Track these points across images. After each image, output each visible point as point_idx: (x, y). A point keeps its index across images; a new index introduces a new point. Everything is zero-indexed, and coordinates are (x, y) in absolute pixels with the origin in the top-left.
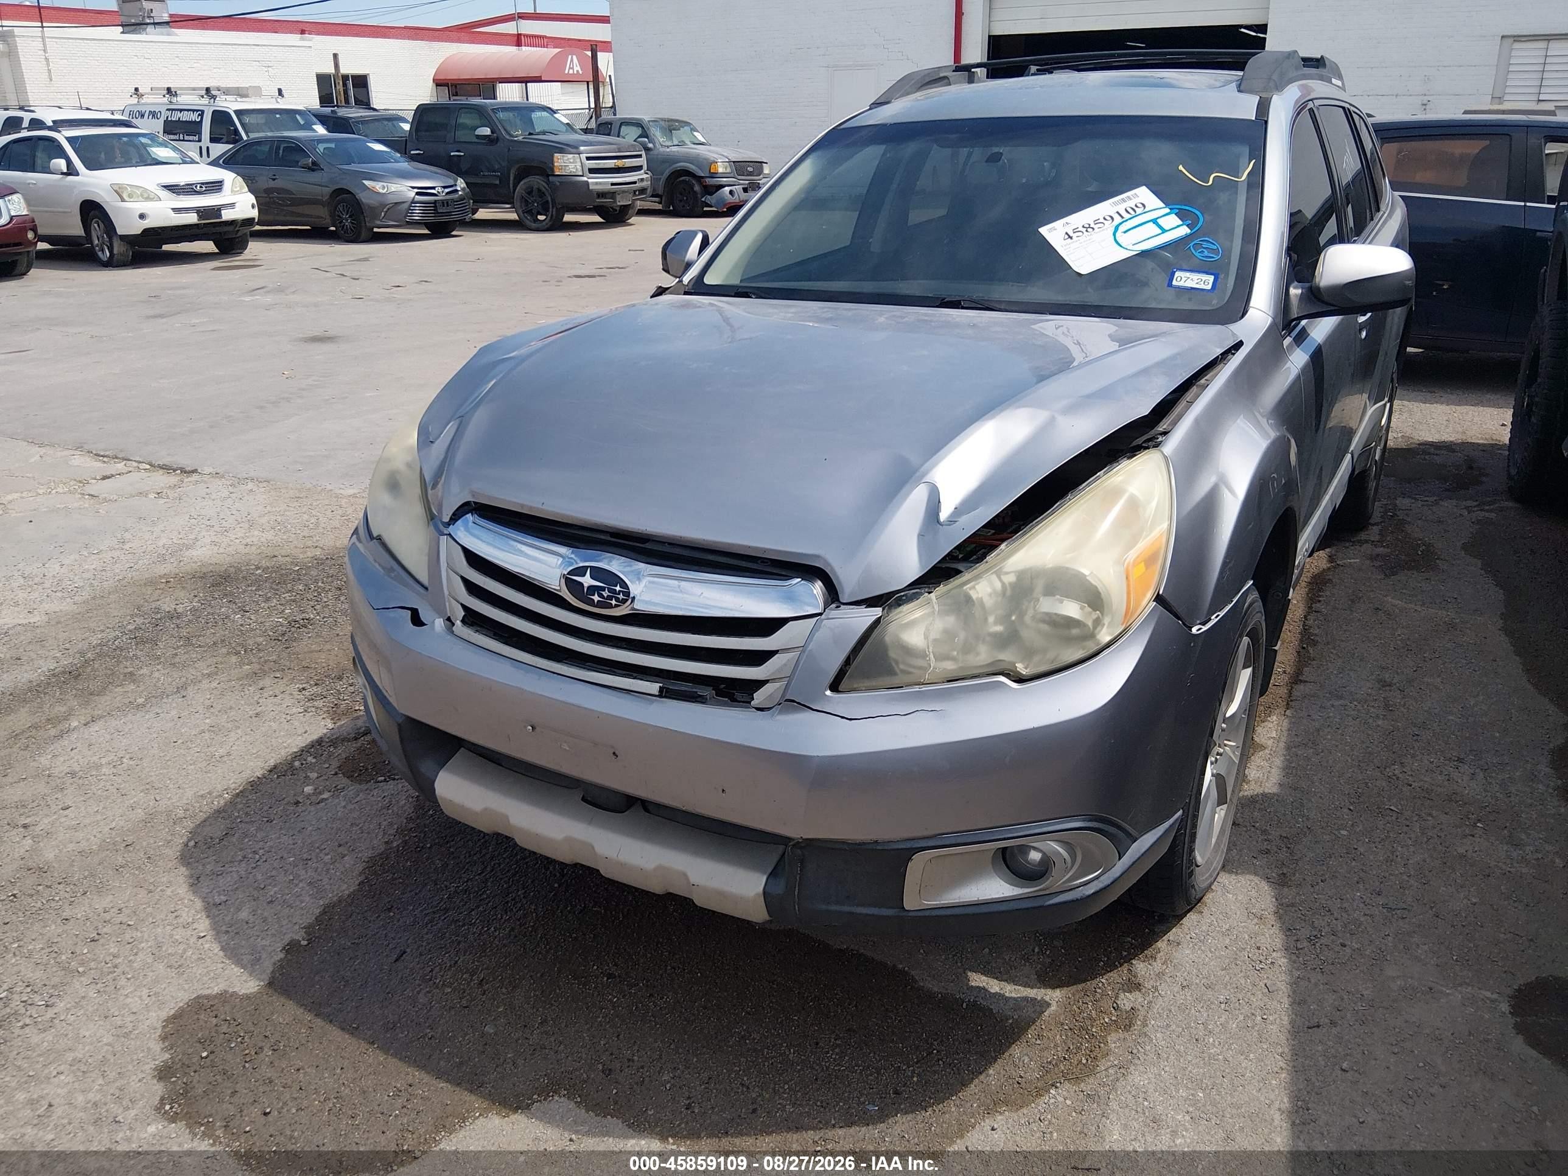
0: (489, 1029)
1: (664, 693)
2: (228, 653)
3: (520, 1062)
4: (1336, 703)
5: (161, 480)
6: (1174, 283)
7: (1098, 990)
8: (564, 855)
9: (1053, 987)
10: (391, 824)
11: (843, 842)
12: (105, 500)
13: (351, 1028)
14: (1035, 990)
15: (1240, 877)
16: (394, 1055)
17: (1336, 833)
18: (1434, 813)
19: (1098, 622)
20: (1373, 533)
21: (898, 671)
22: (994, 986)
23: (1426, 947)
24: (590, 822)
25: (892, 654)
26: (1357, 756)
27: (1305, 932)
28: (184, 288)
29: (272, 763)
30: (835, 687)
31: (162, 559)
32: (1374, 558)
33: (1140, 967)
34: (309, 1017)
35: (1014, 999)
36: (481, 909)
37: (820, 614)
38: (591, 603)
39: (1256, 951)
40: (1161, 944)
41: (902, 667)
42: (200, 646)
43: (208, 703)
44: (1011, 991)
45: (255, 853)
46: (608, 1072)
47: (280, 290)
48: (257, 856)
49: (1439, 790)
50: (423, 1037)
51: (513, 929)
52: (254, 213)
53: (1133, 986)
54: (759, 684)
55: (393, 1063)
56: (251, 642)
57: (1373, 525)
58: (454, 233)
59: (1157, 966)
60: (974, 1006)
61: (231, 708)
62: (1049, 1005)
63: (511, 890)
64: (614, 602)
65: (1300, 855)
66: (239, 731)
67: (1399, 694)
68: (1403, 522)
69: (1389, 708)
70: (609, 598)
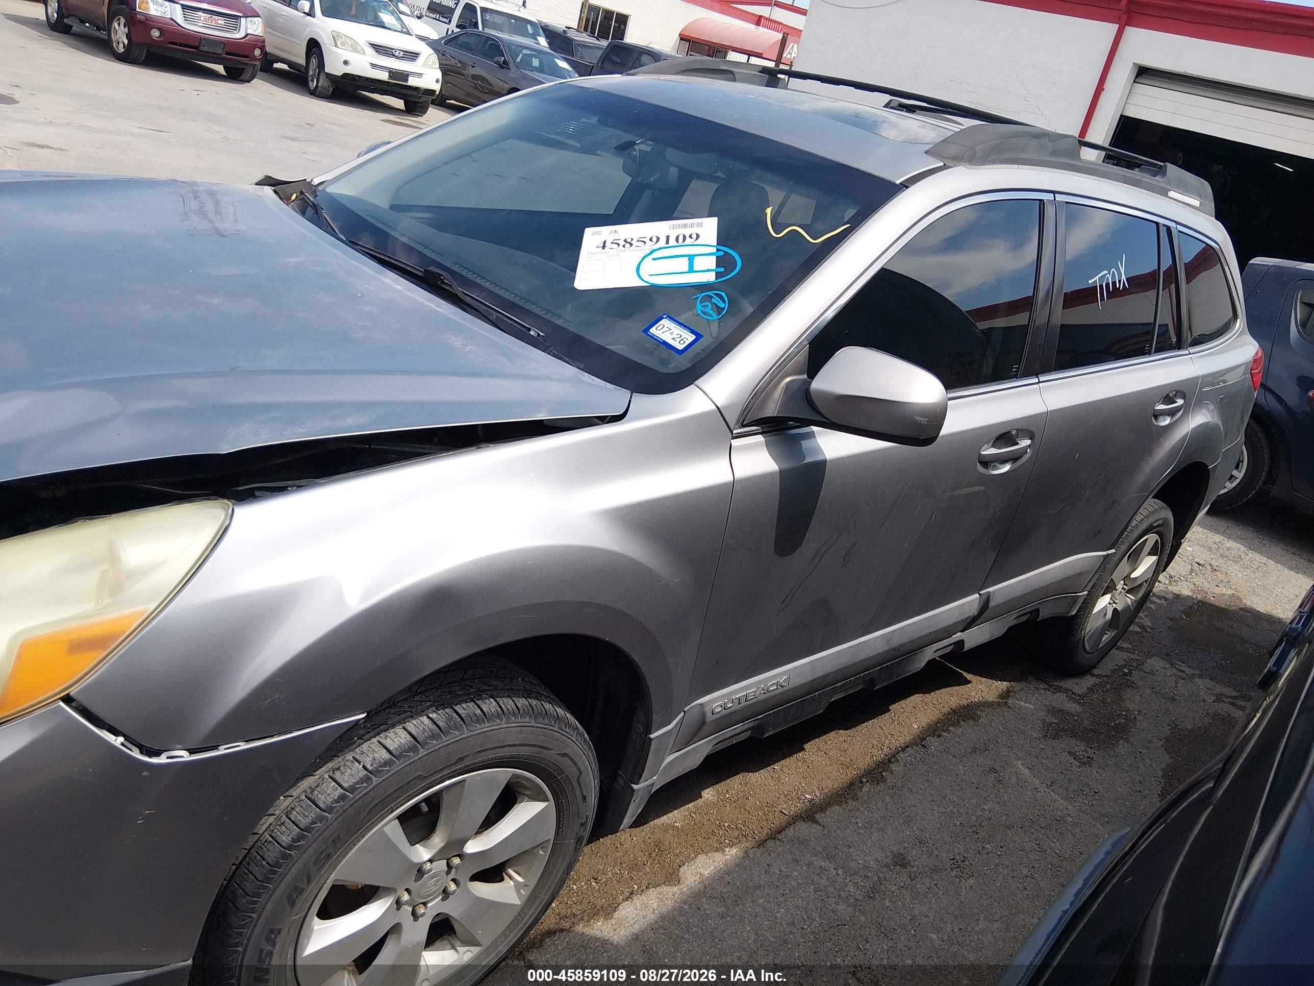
4: (818, 862)
6: (653, 330)
20: (1080, 685)
32: (1052, 711)
52: (437, 87)
57: (1093, 675)
67: (905, 879)
68: (1131, 685)
69: (873, 892)
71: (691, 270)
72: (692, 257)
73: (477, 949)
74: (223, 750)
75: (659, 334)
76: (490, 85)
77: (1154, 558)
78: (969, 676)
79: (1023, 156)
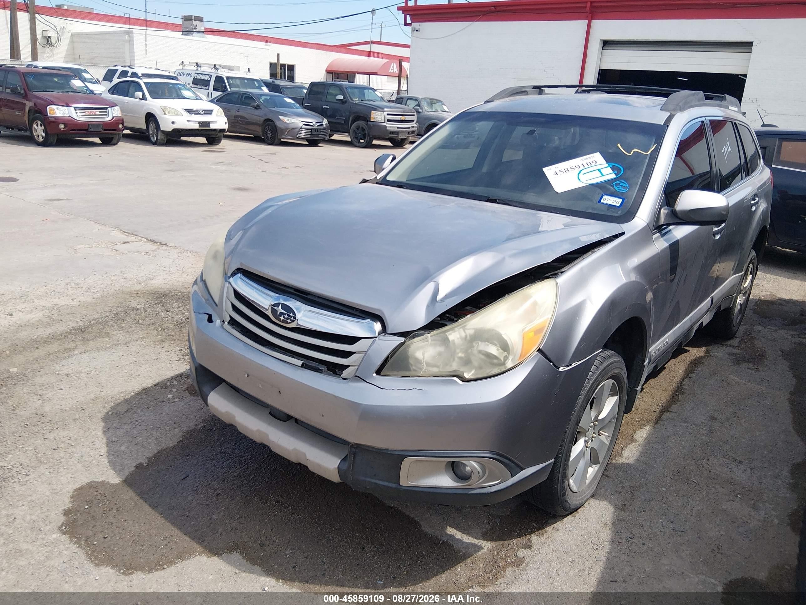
0: (215, 517)
1: (304, 366)
2: (154, 329)
3: (224, 533)
4: (683, 425)
5: (150, 246)
6: (602, 201)
7: (510, 546)
8: (257, 438)
9: (488, 540)
10: (201, 417)
11: (373, 448)
12: (122, 253)
13: (154, 506)
14: (479, 541)
15: (601, 502)
16: (169, 521)
17: (660, 489)
18: (717, 487)
19: (506, 358)
20: (735, 342)
21: (412, 369)
22: (458, 535)
23: (688, 552)
24: (269, 424)
25: (411, 361)
26: (685, 452)
27: (626, 535)
28: (186, 159)
29: (157, 381)
30: (378, 372)
31: (138, 283)
32: (730, 354)
33: (534, 538)
34: (137, 498)
35: (466, 543)
36: (229, 462)
37: (376, 337)
38: (280, 320)
39: (597, 540)
40: (549, 529)
41: (414, 367)
42: (142, 325)
43: (137, 351)
44: (466, 539)
45: (137, 421)
46: (262, 545)
47: (230, 164)
48: (137, 423)
49: (724, 475)
50: (184, 515)
51: (240, 473)
52: (226, 127)
53: (528, 546)
54: (346, 367)
55: (168, 525)
56: (165, 326)
57: (737, 337)
58: (319, 145)
59: (543, 539)
60: (446, 543)
61: (147, 354)
62: (482, 548)
63: (245, 455)
64: (289, 321)
65: (636, 497)
66: (147, 365)
67: (719, 424)
68: (754, 338)
69: (711, 431)
70: (287, 319)
71: (603, 175)
72: (599, 170)
73: (598, 466)
74: (574, 365)
75: (605, 202)
76: (247, 119)
77: (751, 276)
78: (688, 348)
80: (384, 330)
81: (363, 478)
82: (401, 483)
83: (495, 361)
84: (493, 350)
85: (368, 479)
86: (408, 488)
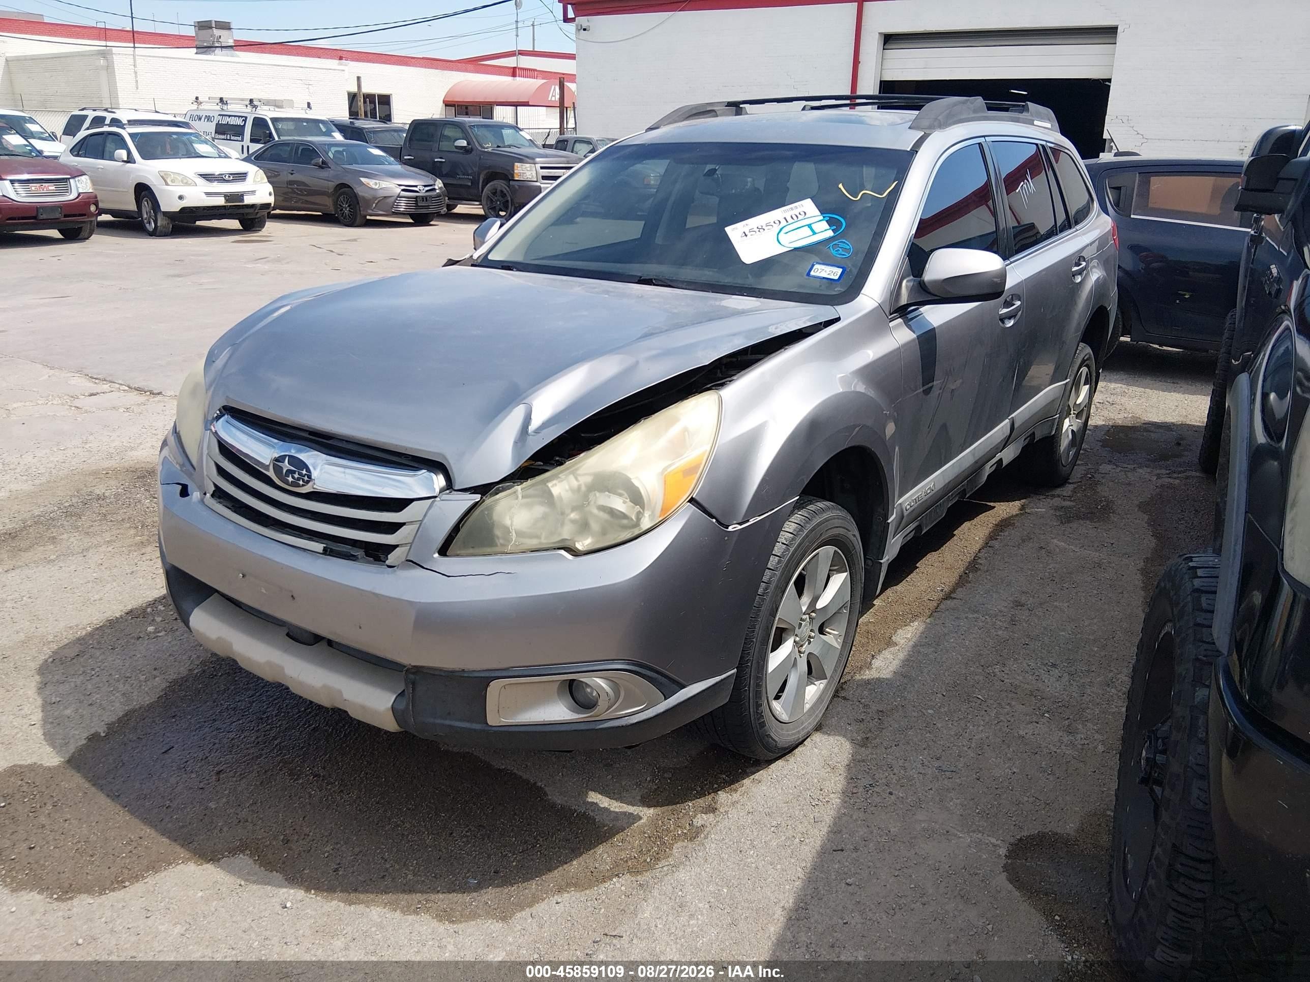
0: (212, 805)
1: (326, 552)
2: (130, 527)
3: (225, 829)
4: (971, 616)
5: (134, 397)
6: (812, 273)
7: (683, 811)
8: (268, 675)
9: (649, 806)
10: (198, 657)
11: (440, 670)
12: (86, 412)
13: (114, 796)
14: (635, 808)
15: (831, 738)
16: (137, 817)
17: (924, 711)
18: (1013, 703)
19: (639, 516)
20: (1067, 490)
21: (499, 544)
22: (604, 802)
23: (958, 801)
24: (286, 651)
25: (498, 532)
26: (968, 656)
27: (867, 781)
28: (204, 255)
29: (129, 608)
30: (443, 551)
31: (110, 456)
32: (1057, 509)
33: (722, 796)
34: (87, 785)
35: (616, 813)
36: (241, 722)
37: (435, 497)
38: (287, 482)
39: (819, 791)
40: (747, 782)
41: (501, 541)
42: (111, 521)
43: (100, 561)
44: (616, 806)
45: (93, 669)
46: (286, 841)
47: (278, 260)
48: (93, 673)
49: (1026, 686)
50: (163, 806)
51: (257, 738)
52: (271, 200)
53: (712, 809)
54: (393, 548)
55: (135, 823)
56: (149, 520)
57: (1070, 483)
58: (431, 223)
59: (736, 796)
60: (584, 816)
61: (116, 566)
62: (640, 818)
63: (268, 710)
64: (301, 482)
65: (886, 725)
66: (114, 584)
67: (1027, 613)
68: (1097, 483)
69: (1013, 622)
70: (298, 479)
71: (814, 233)
72: (809, 226)
73: (825, 681)
74: (752, 521)
75: (817, 274)
76: (308, 186)
77: (1087, 387)
78: (992, 504)
79: (963, 117)
80: (450, 485)
81: (431, 720)
82: (490, 722)
83: (625, 522)
84: (619, 504)
85: (439, 721)
86: (500, 729)
